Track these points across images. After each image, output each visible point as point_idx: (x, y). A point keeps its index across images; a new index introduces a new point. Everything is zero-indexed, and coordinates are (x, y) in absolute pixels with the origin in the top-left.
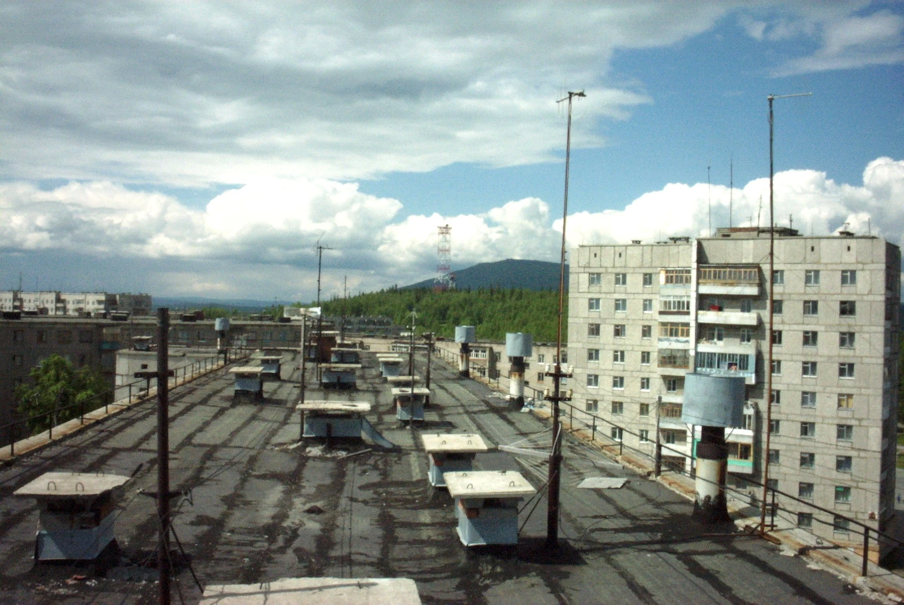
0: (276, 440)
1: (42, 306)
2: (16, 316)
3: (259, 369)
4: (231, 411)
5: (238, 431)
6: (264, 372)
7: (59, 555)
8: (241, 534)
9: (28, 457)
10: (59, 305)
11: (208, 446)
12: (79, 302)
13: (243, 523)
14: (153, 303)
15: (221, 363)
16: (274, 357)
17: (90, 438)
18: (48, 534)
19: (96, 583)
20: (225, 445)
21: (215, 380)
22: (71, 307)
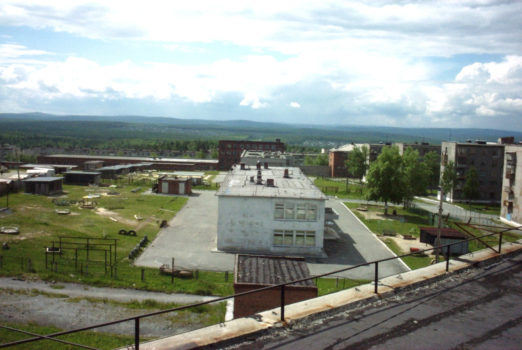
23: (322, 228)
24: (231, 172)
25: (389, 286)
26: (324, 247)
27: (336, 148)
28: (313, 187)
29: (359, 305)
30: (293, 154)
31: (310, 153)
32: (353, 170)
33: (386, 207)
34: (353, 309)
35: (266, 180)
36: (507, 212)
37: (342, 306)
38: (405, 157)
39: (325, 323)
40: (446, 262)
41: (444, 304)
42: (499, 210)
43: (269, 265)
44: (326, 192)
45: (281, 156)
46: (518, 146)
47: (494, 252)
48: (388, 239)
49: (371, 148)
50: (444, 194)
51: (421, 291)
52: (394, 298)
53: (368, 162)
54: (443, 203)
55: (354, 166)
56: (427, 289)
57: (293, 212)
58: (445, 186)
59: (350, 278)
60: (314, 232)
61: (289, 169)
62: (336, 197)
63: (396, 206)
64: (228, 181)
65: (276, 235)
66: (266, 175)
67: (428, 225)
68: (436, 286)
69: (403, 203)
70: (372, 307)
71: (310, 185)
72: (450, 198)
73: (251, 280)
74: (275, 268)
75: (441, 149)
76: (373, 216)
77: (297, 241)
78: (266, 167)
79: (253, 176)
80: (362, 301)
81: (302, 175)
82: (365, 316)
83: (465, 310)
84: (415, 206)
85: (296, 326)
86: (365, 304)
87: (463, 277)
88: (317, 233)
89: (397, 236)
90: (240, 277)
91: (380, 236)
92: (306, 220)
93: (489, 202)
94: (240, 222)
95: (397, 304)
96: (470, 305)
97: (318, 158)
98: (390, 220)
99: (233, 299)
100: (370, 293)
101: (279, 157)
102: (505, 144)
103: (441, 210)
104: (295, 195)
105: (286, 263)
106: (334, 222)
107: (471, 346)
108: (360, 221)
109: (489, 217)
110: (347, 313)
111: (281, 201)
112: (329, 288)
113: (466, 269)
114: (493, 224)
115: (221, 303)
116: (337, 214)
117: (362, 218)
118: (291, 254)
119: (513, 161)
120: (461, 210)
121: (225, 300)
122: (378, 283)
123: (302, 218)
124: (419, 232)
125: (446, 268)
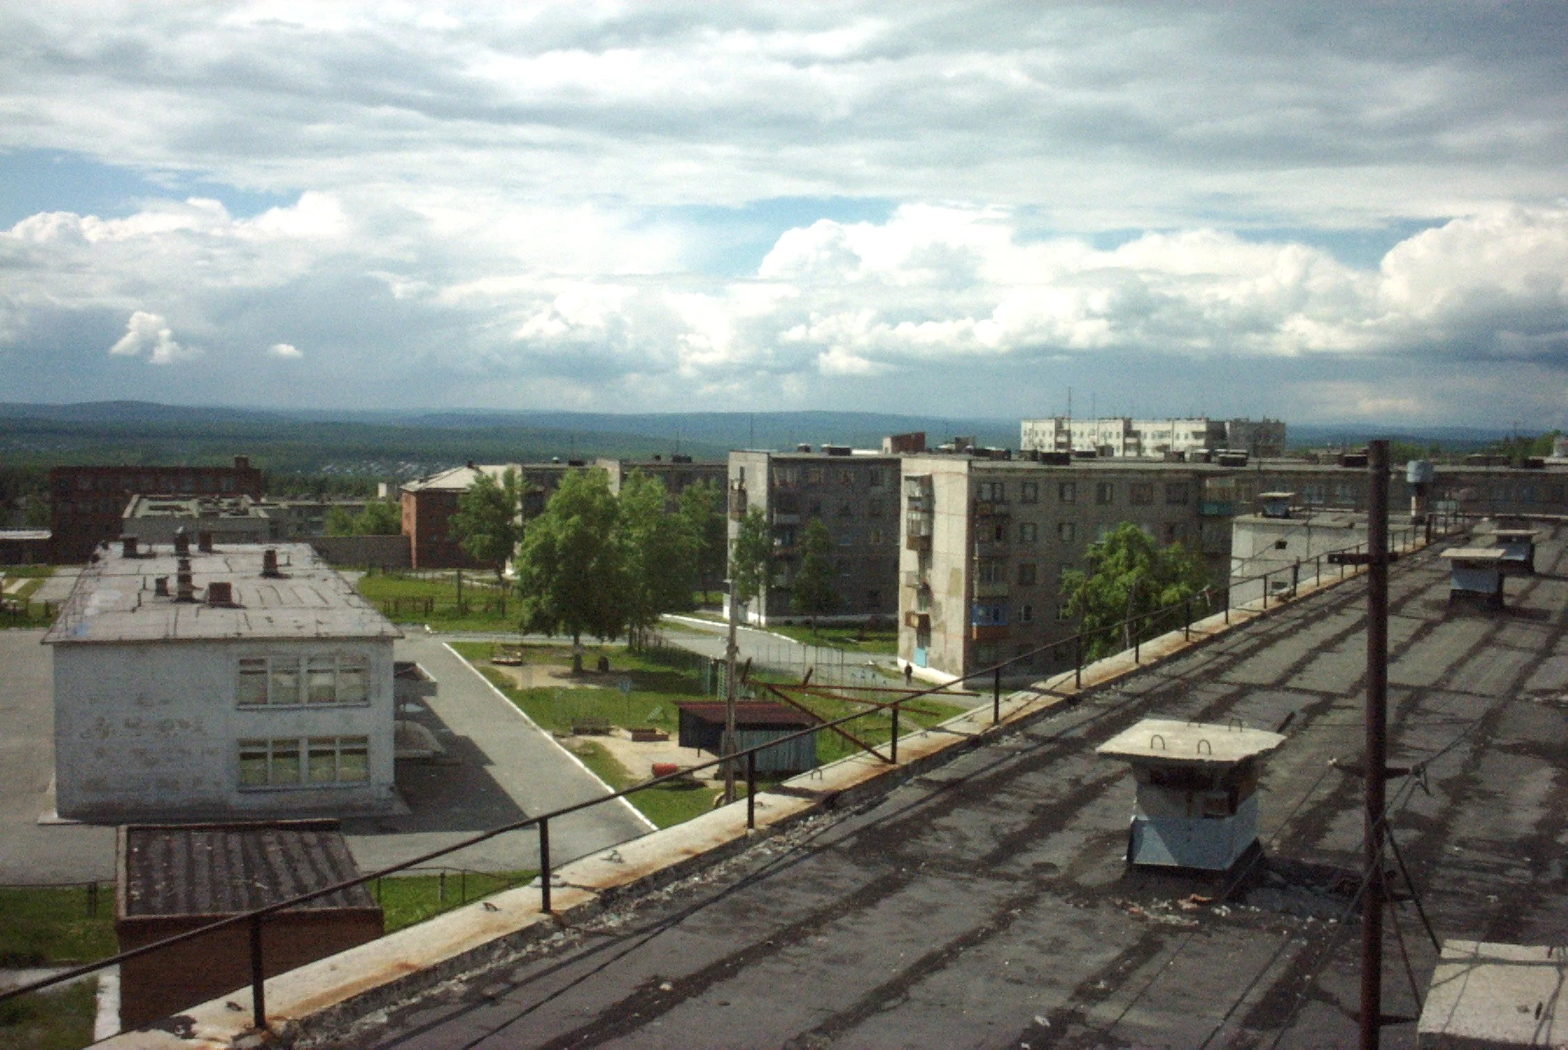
0: (1533, 683)
1: (1102, 443)
2: (1062, 459)
3: (1497, 553)
4: (1448, 627)
5: (1461, 662)
6: (1505, 558)
7: (1167, 860)
8: (1478, 849)
9: (1102, 691)
10: (1130, 440)
11: (1407, 687)
12: (1162, 435)
13: (1481, 831)
14: (1289, 436)
15: (1421, 540)
16: (1520, 532)
17: (1202, 665)
18: (1150, 822)
19: (1229, 911)
20: (1437, 687)
21: (1412, 570)
22: (1148, 443)
23: (389, 724)
24: (93, 568)
25: (585, 888)
26: (397, 782)
27: (421, 481)
28: (355, 600)
29: (497, 953)
30: (291, 503)
31: (344, 498)
32: (476, 543)
33: (578, 651)
34: (478, 966)
35: (206, 587)
36: (915, 643)
37: (445, 962)
38: (624, 500)
39: (396, 1020)
40: (745, 801)
41: (747, 924)
42: (895, 639)
43: (228, 852)
44: (397, 615)
45: (251, 509)
46: (935, 458)
47: (877, 762)
48: (587, 745)
49: (529, 475)
50: (740, 603)
51: (679, 893)
52: (602, 922)
53: (518, 520)
54: (739, 628)
55: (479, 531)
56: (696, 885)
57: (297, 681)
58: (743, 579)
59: (481, 868)
60: (364, 739)
61: (277, 551)
62: (427, 628)
63: (607, 643)
64: (85, 595)
65: (245, 757)
66: (206, 570)
67: (700, 693)
68: (722, 873)
69: (627, 636)
70: (537, 955)
71: (346, 597)
72: (759, 614)
73: (171, 904)
74: (247, 859)
75: (727, 473)
76: (540, 678)
77: (311, 768)
78: (206, 548)
79: (163, 577)
80: (505, 940)
81: (321, 565)
82: (515, 986)
83: (806, 934)
84: (660, 643)
85: (303, 1039)
86: (516, 948)
87: (796, 837)
88: (372, 739)
89: (613, 733)
90: (134, 896)
91: (563, 737)
92: (336, 704)
93: (866, 617)
94: (128, 725)
95: (612, 938)
96: (817, 920)
97: (367, 513)
98: (592, 687)
99: (116, 968)
100: (529, 913)
101: (246, 512)
102: (902, 453)
103: (733, 648)
104: (299, 627)
105: (281, 842)
106: (424, 704)
107: (826, 1039)
108: (502, 696)
109: (869, 660)
110: (461, 981)
111: (256, 648)
112: (420, 904)
113: (804, 815)
114: (880, 680)
115: (79, 984)
116: (433, 679)
117: (507, 687)
118: (295, 813)
119: (925, 500)
120: (790, 644)
121: (89, 975)
122: (552, 881)
123: (326, 698)
124: (675, 718)
125: (746, 819)
